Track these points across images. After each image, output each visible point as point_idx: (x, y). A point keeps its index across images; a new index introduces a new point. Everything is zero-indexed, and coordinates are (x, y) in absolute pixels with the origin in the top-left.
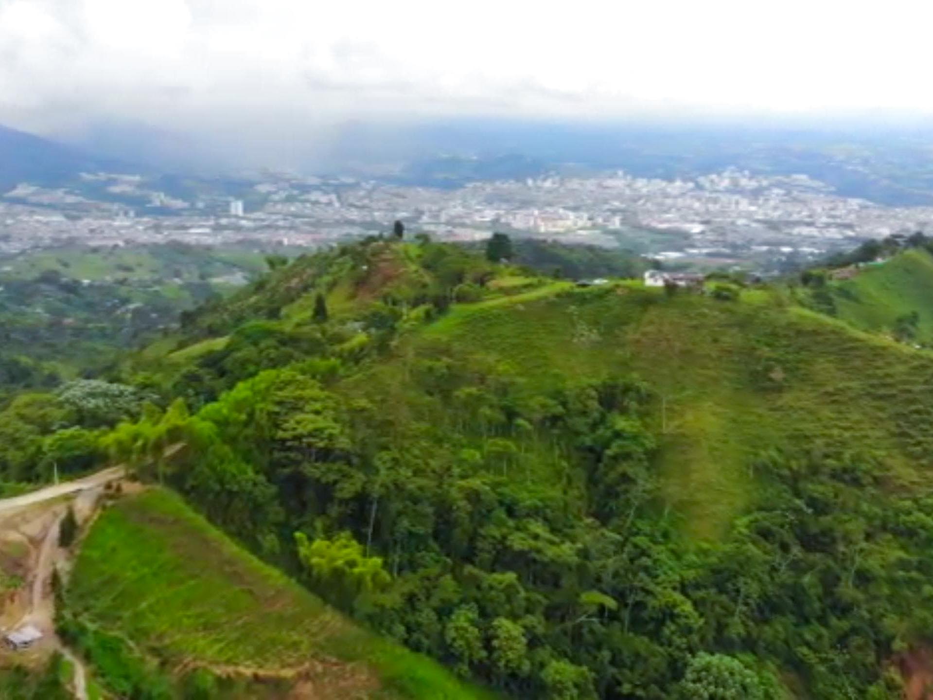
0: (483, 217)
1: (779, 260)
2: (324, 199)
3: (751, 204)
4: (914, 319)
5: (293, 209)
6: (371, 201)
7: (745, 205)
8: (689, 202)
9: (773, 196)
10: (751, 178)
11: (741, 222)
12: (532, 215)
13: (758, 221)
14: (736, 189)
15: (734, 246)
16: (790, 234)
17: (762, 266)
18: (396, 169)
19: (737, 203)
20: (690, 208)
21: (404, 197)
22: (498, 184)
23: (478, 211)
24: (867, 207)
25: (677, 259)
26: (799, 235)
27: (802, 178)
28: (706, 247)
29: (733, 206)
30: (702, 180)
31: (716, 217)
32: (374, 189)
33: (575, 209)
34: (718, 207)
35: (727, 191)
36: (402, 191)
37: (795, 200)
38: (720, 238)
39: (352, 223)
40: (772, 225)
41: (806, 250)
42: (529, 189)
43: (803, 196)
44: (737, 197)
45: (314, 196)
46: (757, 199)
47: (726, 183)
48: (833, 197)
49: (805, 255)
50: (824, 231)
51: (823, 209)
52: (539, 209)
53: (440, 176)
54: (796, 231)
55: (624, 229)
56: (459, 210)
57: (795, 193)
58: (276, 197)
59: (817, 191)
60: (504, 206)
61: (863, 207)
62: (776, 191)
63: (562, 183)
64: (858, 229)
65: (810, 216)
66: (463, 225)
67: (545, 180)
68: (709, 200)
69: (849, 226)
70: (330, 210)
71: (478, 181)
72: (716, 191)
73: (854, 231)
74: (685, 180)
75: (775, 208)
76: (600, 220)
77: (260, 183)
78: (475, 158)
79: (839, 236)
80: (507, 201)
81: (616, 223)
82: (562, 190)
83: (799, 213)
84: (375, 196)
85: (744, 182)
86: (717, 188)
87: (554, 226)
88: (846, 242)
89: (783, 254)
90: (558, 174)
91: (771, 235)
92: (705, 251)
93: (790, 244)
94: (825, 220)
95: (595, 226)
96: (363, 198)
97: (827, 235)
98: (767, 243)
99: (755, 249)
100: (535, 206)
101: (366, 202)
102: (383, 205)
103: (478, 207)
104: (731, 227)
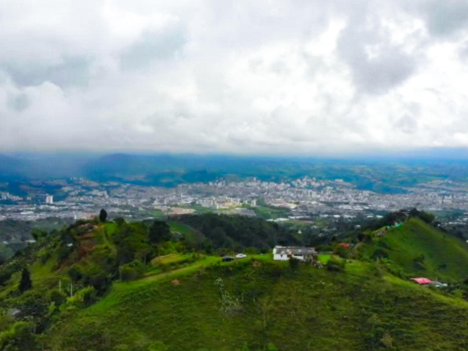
0: (187, 201)
1: (335, 222)
2: (100, 194)
3: (318, 194)
5: (82, 199)
6: (127, 194)
7: (315, 195)
8: (288, 193)
9: (328, 190)
10: (316, 182)
11: (314, 203)
12: (212, 199)
13: (322, 202)
14: (309, 187)
15: (311, 215)
16: (338, 209)
17: (327, 225)
18: (141, 177)
19: (311, 194)
20: (289, 196)
21: (144, 192)
22: (194, 184)
23: (184, 198)
24: (372, 195)
25: (285, 221)
26: (342, 209)
27: (341, 181)
28: (299, 215)
29: (309, 196)
30: (294, 183)
31: (301, 200)
32: (128, 188)
33: (234, 196)
34: (302, 195)
35: (306, 188)
36: (144, 189)
37: (339, 192)
38: (305, 211)
39: (115, 206)
40: (329, 204)
41: (346, 216)
42: (211, 187)
43: (342, 190)
44: (310, 191)
45: (94, 192)
46: (320, 191)
47: (305, 184)
48: (355, 191)
49: (347, 219)
50: (354, 207)
51: (352, 196)
52: (215, 197)
53: (165, 181)
54: (340, 207)
55: (258, 207)
56: (175, 198)
57: (338, 189)
58: (73, 193)
59: (348, 187)
60: (198, 196)
61: (371, 195)
62: (329, 188)
63: (227, 185)
64: (370, 205)
65: (346, 199)
66: (176, 206)
67: (219, 182)
68: (298, 192)
69: (365, 204)
70: (103, 199)
71: (184, 183)
72: (300, 188)
73: (367, 206)
74: (286, 183)
75: (329, 196)
76: (246, 202)
77: (64, 186)
78: (183, 172)
79: (361, 209)
80: (199, 193)
81: (254, 204)
82: (226, 188)
83: (341, 198)
84: (130, 191)
85: (313, 184)
86: (301, 186)
87: (224, 205)
88: (365, 212)
89: (335, 218)
90: (224, 179)
91: (329, 209)
92: (298, 217)
93: (338, 214)
94: (353, 201)
95: (244, 206)
96: (123, 193)
97: (356, 209)
98: (326, 213)
99: (321, 216)
100: (214, 195)
101: (124, 195)
102: (133, 196)
103: (184, 196)
104: (309, 205)
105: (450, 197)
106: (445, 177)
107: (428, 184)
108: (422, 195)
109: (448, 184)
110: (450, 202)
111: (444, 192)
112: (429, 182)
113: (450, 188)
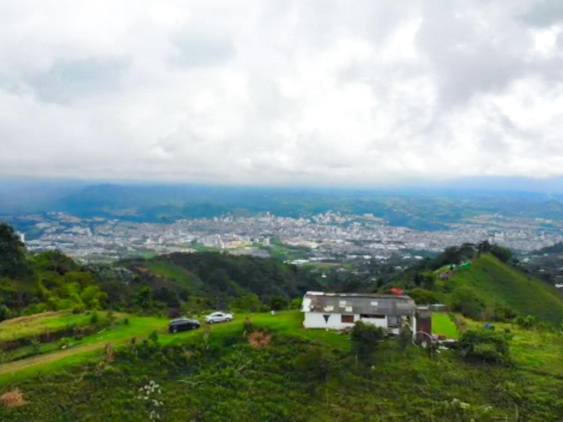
0: (186, 239)
1: (366, 264)
2: (81, 231)
3: (343, 231)
5: (59, 237)
7: (339, 231)
8: (308, 230)
9: (355, 226)
10: (342, 216)
11: (339, 241)
12: (217, 238)
13: (348, 241)
14: (333, 223)
15: (336, 255)
16: (368, 248)
17: (357, 267)
18: (132, 212)
19: (335, 230)
20: (309, 234)
21: (136, 228)
22: (196, 220)
23: (183, 236)
24: (408, 232)
25: (305, 263)
26: (374, 248)
27: (370, 216)
28: (321, 257)
29: (333, 232)
30: (314, 218)
31: (324, 238)
32: (116, 225)
33: (243, 234)
34: (325, 232)
35: (328, 224)
36: (136, 225)
37: (368, 229)
38: (329, 251)
39: (99, 245)
40: (357, 243)
41: (379, 257)
42: (215, 223)
43: (371, 226)
44: (334, 227)
45: (75, 229)
46: (346, 228)
47: (328, 219)
48: (388, 227)
49: (379, 260)
50: (387, 246)
51: (384, 233)
52: (221, 234)
53: (161, 216)
54: (371, 246)
55: (272, 246)
56: (172, 235)
57: (367, 225)
58: (49, 231)
59: (380, 223)
60: (199, 233)
62: (356, 223)
63: (235, 219)
64: (406, 244)
65: (378, 237)
66: (173, 245)
67: (225, 217)
68: (319, 229)
69: (400, 243)
70: (85, 237)
71: (183, 218)
72: (322, 224)
73: (403, 245)
74: (305, 218)
75: (357, 233)
76: (257, 241)
77: (40, 222)
78: (182, 205)
79: (396, 249)
80: (201, 230)
81: (267, 242)
82: (234, 223)
83: (371, 235)
84: (117, 228)
85: (337, 219)
86: (323, 222)
87: (231, 245)
88: (400, 252)
89: (366, 260)
90: (232, 214)
91: (357, 248)
92: (320, 259)
93: (369, 254)
94: (385, 239)
95: (255, 245)
96: (109, 230)
97: (389, 248)
98: (355, 253)
99: (349, 257)
100: (219, 233)
101: (111, 232)
102: (122, 233)
103: (184, 234)
104: (334, 244)
105: (502, 235)
106: (494, 210)
107: (475, 219)
108: (468, 232)
109: (498, 219)
110: (502, 240)
111: (493, 228)
112: (475, 217)
113: (501, 224)
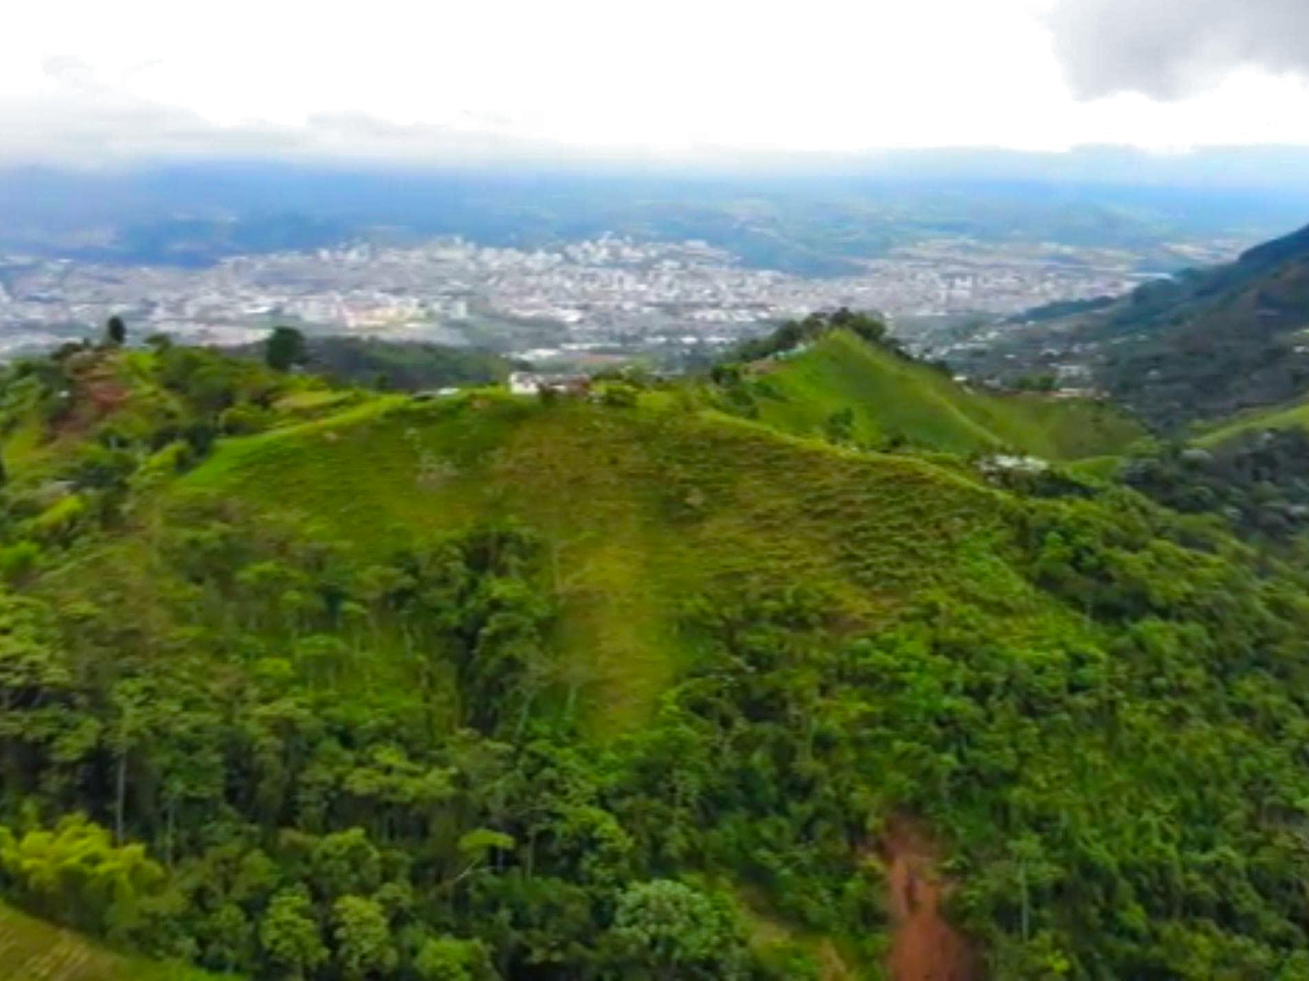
0: (256, 306)
1: (684, 356)
3: (640, 281)
4: (847, 417)
6: (66, 291)
7: (630, 284)
8: (557, 279)
9: (665, 269)
10: (635, 246)
11: (628, 306)
12: (333, 301)
13: (650, 304)
14: (616, 262)
15: (623, 339)
16: (691, 319)
17: (662, 362)
18: (101, 237)
19: (621, 280)
20: (560, 288)
21: (115, 281)
22: (273, 257)
23: (246, 299)
24: (780, 281)
25: (550, 358)
26: (703, 319)
27: (699, 245)
28: (588, 341)
29: (616, 285)
30: (572, 250)
31: (595, 300)
32: (67, 273)
33: (397, 292)
34: (596, 286)
35: (607, 264)
36: (118, 272)
37: (695, 275)
38: (605, 329)
39: (33, 327)
40: (669, 309)
41: (714, 339)
42: (325, 264)
43: (703, 268)
44: (619, 273)
46: (645, 275)
47: (604, 253)
48: (738, 270)
49: (715, 345)
50: (733, 313)
51: (729, 286)
52: (343, 293)
53: (179, 247)
54: (698, 315)
55: (473, 319)
56: (214, 298)
57: (693, 265)
59: (719, 262)
60: (288, 289)
61: (778, 281)
62: (668, 263)
63: (373, 254)
64: (771, 309)
65: (713, 295)
66: (223, 321)
67: (347, 249)
68: (584, 276)
69: (763, 306)
71: (241, 253)
72: (593, 265)
73: (768, 311)
74: (549, 251)
75: (670, 286)
76: (437, 307)
78: (232, 219)
79: (751, 319)
80: (291, 282)
81: (460, 311)
82: (374, 265)
83: (700, 291)
84: (71, 281)
85: (626, 252)
86: (594, 260)
87: (370, 318)
88: (759, 326)
89: (686, 346)
90: (366, 241)
91: (668, 321)
92: (587, 346)
93: (693, 332)
94: (732, 299)
95: (430, 316)
96: (50, 287)
97: (738, 319)
98: (663, 332)
99: (650, 340)
100: (335, 288)
101: (56, 292)
102: (85, 294)
103: (245, 293)
104: (617, 313)
105: (968, 283)
106: (959, 228)
107: (919, 250)
108: (900, 278)
109: (966, 249)
110: (966, 294)
111: (953, 268)
112: (921, 244)
113: (971, 258)
